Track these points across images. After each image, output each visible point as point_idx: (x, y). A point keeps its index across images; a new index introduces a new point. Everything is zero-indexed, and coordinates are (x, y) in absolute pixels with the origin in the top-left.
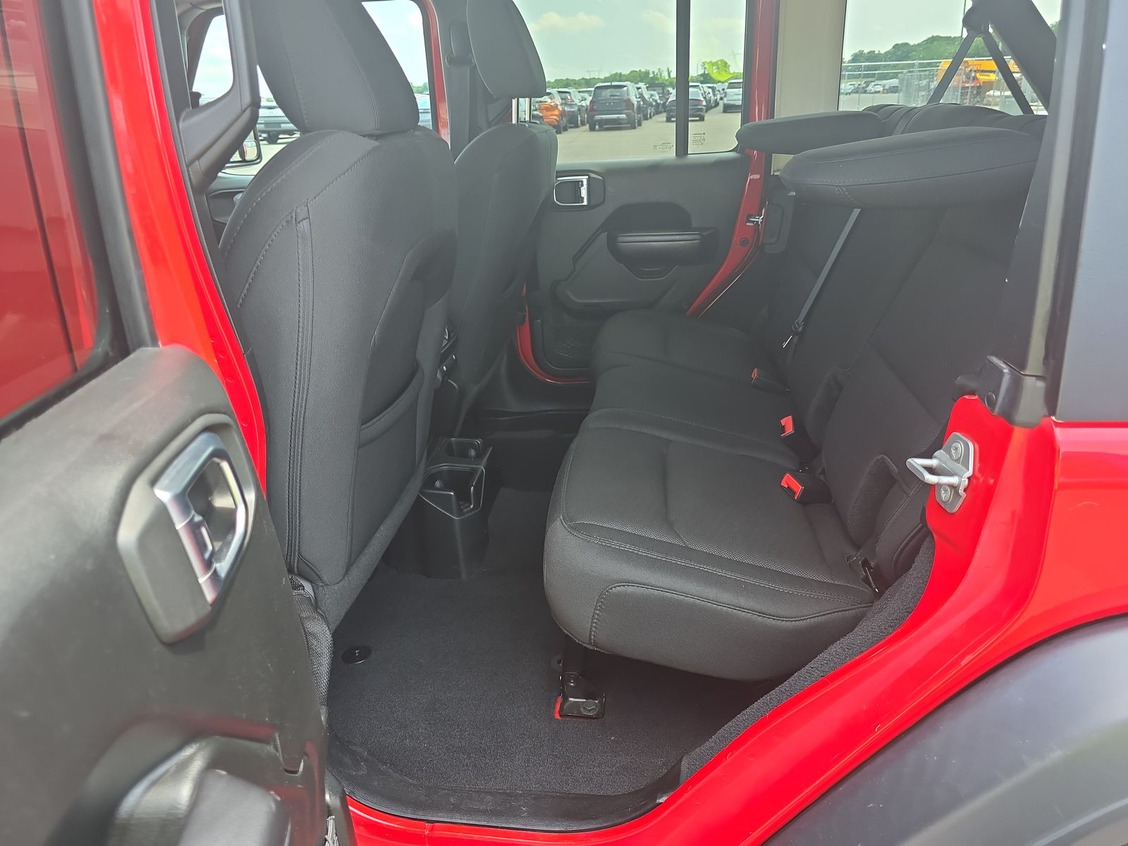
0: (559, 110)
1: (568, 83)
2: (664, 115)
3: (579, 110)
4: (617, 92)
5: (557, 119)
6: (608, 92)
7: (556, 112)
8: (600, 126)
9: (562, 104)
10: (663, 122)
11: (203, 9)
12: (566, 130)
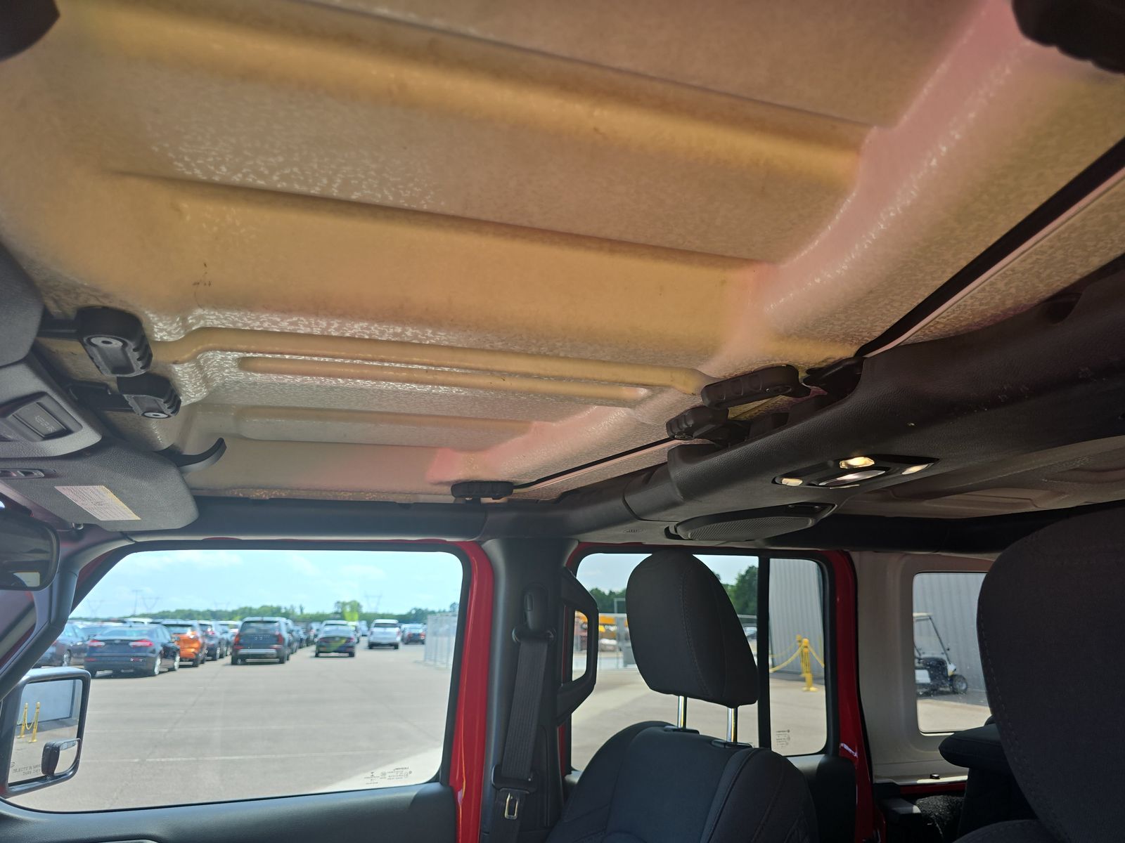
0: (199, 643)
2: (314, 648)
3: (219, 643)
4: (268, 627)
5: (196, 652)
6: (259, 627)
7: (196, 645)
8: (242, 661)
9: (203, 637)
10: (312, 657)
11: (132, 540)
12: (203, 663)
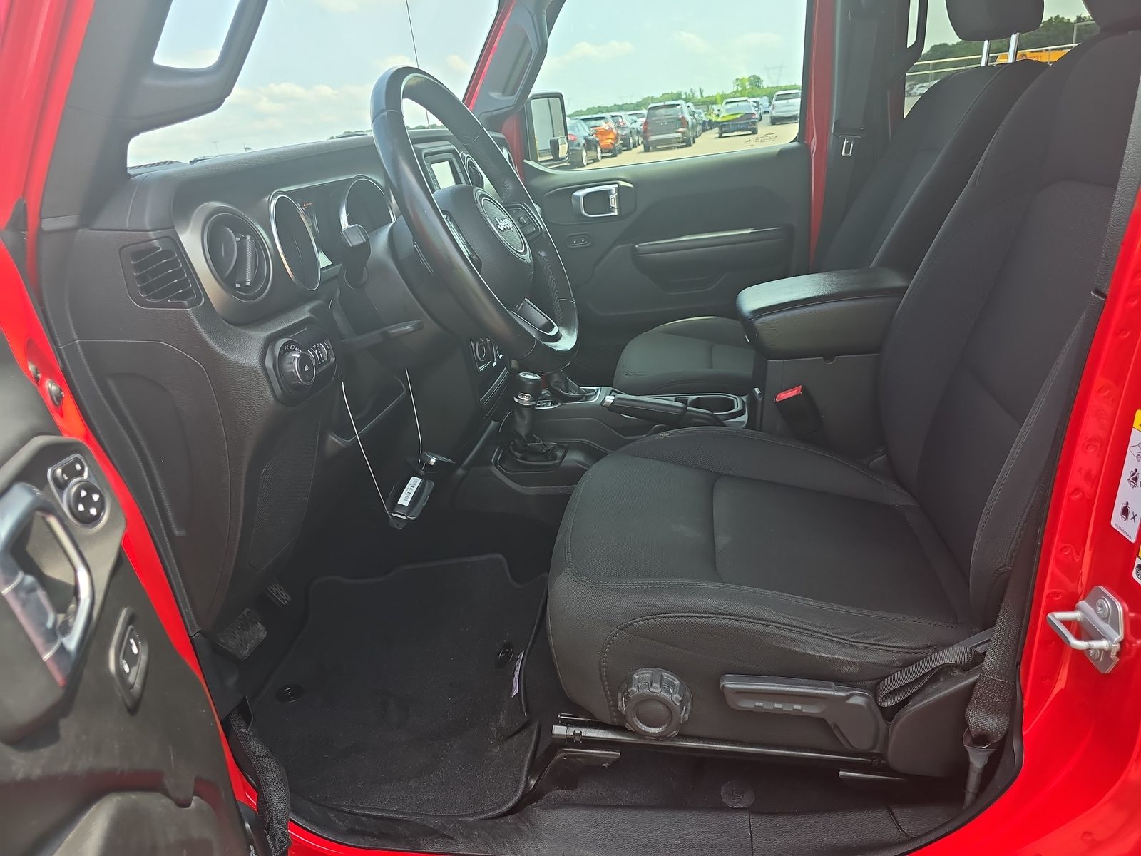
0: (614, 133)
1: (620, 108)
2: (717, 130)
3: (631, 132)
4: (671, 111)
5: (613, 142)
6: (662, 111)
7: (612, 136)
8: (653, 147)
9: (616, 127)
10: (716, 138)
12: (621, 153)
